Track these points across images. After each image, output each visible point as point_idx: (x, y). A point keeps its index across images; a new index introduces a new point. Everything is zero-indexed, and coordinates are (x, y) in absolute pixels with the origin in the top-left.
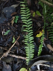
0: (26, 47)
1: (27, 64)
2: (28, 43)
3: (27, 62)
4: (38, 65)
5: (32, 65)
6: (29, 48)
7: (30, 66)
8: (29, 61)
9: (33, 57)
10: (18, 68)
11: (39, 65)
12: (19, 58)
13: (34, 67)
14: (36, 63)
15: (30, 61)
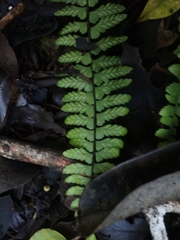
0: (63, 84)
1: (75, 204)
2: (84, 52)
3: (71, 192)
4: (155, 214)
5: (112, 207)
6: (88, 88)
7: (93, 218)
8: (84, 181)
9: (115, 153)
10: (20, 226)
11: (162, 210)
12: (9, 155)
13: (123, 225)
14: (142, 190)
15: (92, 177)
